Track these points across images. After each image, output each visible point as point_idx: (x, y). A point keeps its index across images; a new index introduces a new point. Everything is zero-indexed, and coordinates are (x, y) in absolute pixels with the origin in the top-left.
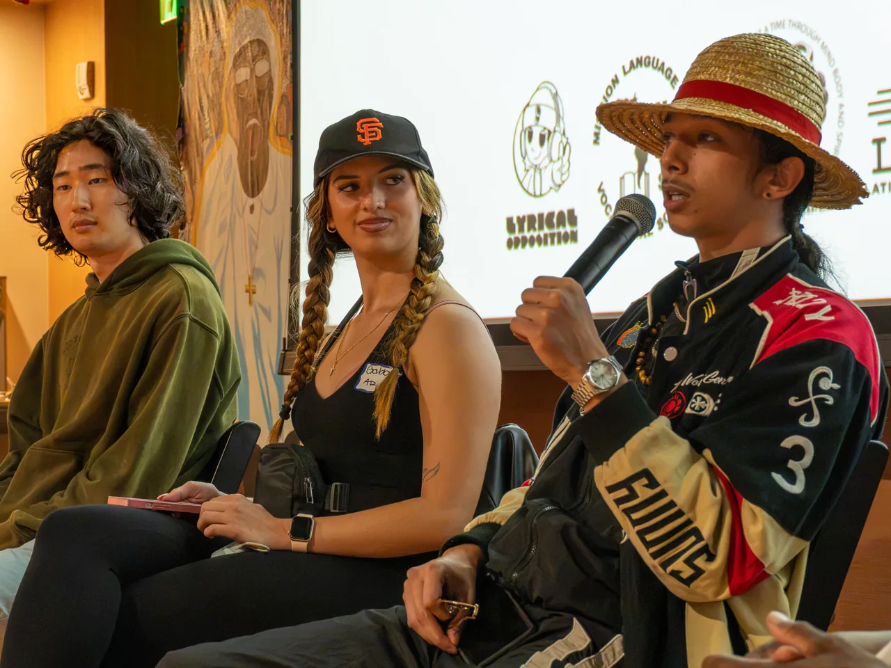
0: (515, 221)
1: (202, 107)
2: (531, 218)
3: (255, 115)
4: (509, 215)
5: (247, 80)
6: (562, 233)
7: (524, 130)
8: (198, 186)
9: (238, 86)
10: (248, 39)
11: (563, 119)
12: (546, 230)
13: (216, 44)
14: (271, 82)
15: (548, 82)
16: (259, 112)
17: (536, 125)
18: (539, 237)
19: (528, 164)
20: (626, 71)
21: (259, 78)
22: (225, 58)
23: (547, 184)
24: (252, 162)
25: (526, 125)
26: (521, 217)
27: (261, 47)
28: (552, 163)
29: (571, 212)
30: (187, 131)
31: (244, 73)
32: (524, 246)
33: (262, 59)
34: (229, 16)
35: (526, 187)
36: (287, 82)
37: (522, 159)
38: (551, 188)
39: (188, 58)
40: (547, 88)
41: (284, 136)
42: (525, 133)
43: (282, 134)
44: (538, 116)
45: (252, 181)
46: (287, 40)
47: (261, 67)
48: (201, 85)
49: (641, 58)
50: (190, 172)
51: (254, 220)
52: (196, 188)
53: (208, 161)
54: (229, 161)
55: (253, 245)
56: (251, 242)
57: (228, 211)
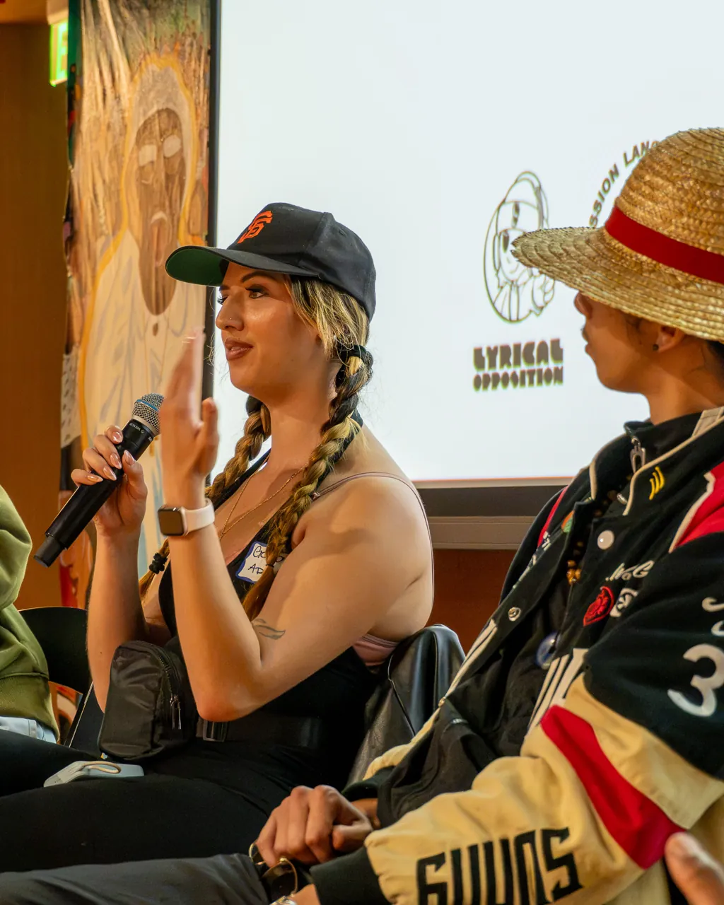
0: (484, 353)
1: (95, 196)
2: (505, 350)
3: (162, 207)
4: (478, 346)
5: (152, 162)
6: (544, 371)
7: (497, 235)
8: (88, 300)
9: (141, 168)
10: (155, 109)
11: (547, 221)
12: (524, 366)
13: (115, 114)
14: (183, 164)
15: (529, 173)
16: (167, 203)
17: (514, 228)
18: (514, 374)
19: (502, 279)
20: (628, 160)
21: (168, 158)
22: (126, 133)
23: (526, 305)
24: (157, 269)
25: (500, 229)
26: (492, 348)
27: (171, 117)
28: (532, 279)
29: (556, 343)
30: (76, 226)
31: (149, 152)
32: (495, 385)
33: (172, 134)
34: (132, 78)
35: (499, 309)
36: (203, 164)
37: (495, 272)
38: (531, 311)
39: (80, 131)
40: (528, 180)
41: (197, 235)
42: (499, 238)
43: (195, 232)
44: (516, 216)
45: (157, 294)
46: (204, 110)
47: (172, 145)
48: (96, 166)
49: (648, 143)
50: (80, 281)
51: (158, 344)
52: (86, 301)
53: (102, 266)
54: (128, 266)
55: (156, 376)
56: (154, 372)
57: (126, 332)
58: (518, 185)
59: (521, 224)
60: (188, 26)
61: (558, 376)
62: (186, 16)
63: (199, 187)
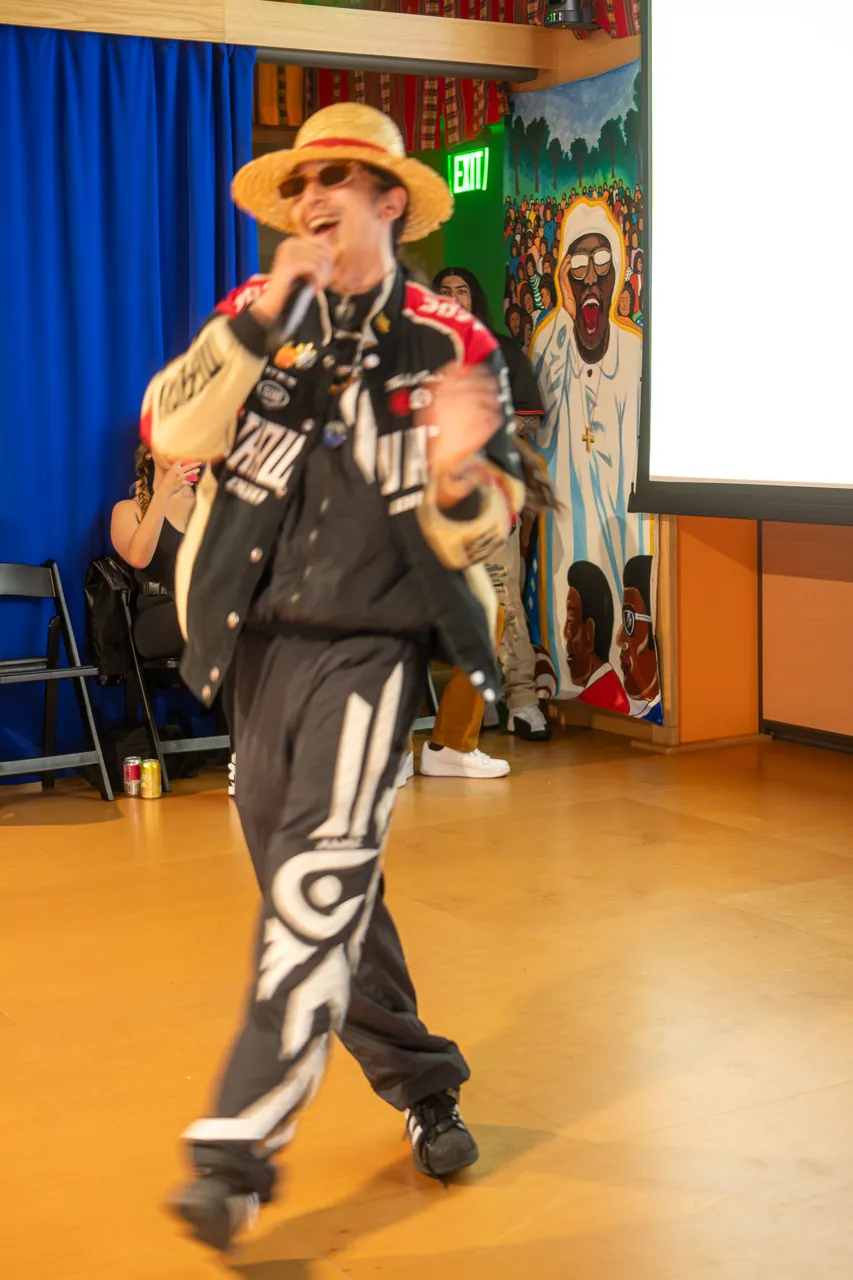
3: (593, 296)
5: (583, 267)
9: (573, 270)
10: (585, 232)
14: (612, 270)
16: (599, 293)
21: (598, 266)
22: (559, 246)
27: (600, 239)
33: (602, 249)
51: (592, 382)
52: (524, 349)
53: (539, 328)
54: (563, 330)
55: (591, 403)
56: (588, 398)
57: (562, 371)
60: (615, 182)
62: (613, 176)
63: (628, 286)
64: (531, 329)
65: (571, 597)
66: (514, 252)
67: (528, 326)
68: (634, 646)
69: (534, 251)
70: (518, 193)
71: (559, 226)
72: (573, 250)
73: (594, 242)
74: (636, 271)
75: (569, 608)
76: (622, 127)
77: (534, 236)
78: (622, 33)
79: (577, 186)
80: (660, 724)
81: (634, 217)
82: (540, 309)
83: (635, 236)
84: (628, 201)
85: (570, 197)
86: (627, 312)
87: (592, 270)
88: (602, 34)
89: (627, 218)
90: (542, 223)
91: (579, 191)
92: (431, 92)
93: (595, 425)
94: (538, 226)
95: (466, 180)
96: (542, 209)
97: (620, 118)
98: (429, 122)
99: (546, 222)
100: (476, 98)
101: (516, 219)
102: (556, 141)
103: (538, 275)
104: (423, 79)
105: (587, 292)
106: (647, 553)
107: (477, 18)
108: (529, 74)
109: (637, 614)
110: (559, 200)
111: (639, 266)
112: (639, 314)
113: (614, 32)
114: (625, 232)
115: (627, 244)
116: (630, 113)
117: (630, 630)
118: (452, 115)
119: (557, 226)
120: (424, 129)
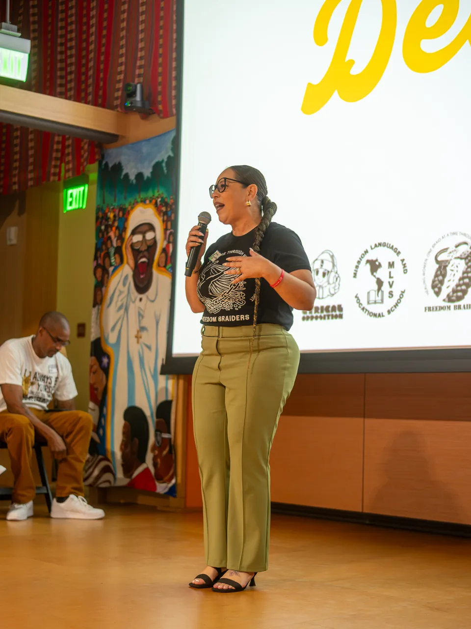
3: (145, 257)
5: (139, 242)
6: (334, 315)
9: (133, 244)
10: (141, 223)
11: (336, 266)
14: (156, 242)
16: (147, 255)
17: (321, 268)
18: (321, 316)
20: (373, 248)
21: (148, 241)
22: (126, 230)
23: (326, 293)
25: (315, 268)
27: (150, 226)
28: (329, 285)
29: (340, 306)
32: (312, 319)
33: (150, 231)
38: (328, 295)
40: (328, 253)
41: (163, 267)
42: (314, 271)
44: (322, 264)
49: (381, 243)
51: (142, 305)
52: (104, 289)
53: (112, 277)
54: (126, 277)
55: (141, 316)
56: (140, 314)
57: (125, 300)
58: (323, 255)
59: (325, 267)
60: (159, 194)
61: (341, 316)
62: (158, 192)
63: (165, 250)
64: (108, 277)
65: (125, 427)
66: (101, 235)
67: (106, 276)
68: (161, 451)
69: (112, 234)
70: (104, 203)
71: (126, 220)
72: (134, 232)
73: (146, 227)
74: (169, 242)
75: (124, 433)
76: (164, 165)
77: (111, 226)
78: (166, 115)
79: (137, 197)
80: (175, 497)
81: (169, 213)
82: (113, 265)
83: (169, 224)
84: (166, 204)
85: (134, 204)
86: (163, 264)
87: (144, 244)
88: (155, 116)
89: (165, 213)
90: (117, 219)
91: (139, 200)
92: (57, 151)
93: (142, 329)
94: (114, 221)
95: (74, 203)
96: (117, 211)
97: (163, 161)
98: (55, 166)
99: (119, 218)
100: (82, 152)
101: (102, 218)
102: (127, 175)
103: (114, 247)
104: (54, 135)
105: (141, 255)
106: (170, 398)
107: (86, 103)
108: (113, 138)
109: (163, 434)
110: (127, 206)
111: (171, 240)
112: (169, 265)
113: (162, 115)
114: (163, 221)
115: (165, 228)
116: (169, 157)
117: (158, 443)
118: (68, 163)
119: (126, 219)
120: (53, 170)
